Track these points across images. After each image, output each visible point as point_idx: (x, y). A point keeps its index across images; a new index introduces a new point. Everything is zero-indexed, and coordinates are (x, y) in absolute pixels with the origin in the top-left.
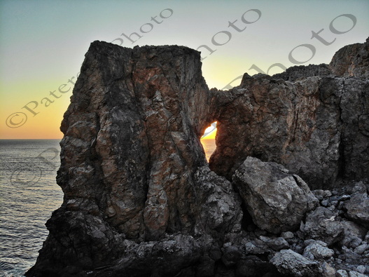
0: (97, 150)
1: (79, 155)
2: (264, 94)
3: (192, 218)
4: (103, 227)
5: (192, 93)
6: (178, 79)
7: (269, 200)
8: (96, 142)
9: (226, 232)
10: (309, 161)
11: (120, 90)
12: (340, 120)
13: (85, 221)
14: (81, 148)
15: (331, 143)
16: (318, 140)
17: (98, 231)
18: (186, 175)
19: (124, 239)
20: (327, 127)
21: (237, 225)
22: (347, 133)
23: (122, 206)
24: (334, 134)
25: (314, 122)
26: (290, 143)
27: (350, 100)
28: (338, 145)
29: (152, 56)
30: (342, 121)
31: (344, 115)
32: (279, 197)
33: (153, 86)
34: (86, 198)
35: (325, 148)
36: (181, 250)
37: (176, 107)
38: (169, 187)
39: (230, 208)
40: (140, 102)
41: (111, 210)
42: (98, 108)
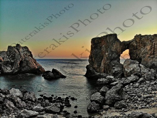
2: (140, 40)
3: (110, 71)
4: (92, 69)
5: (114, 43)
6: (107, 42)
7: (126, 69)
11: (98, 46)
17: (91, 69)
18: (107, 62)
19: (96, 72)
21: (120, 75)
23: (96, 66)
26: (150, 55)
32: (129, 69)
37: (107, 47)
38: (105, 64)
39: (119, 71)
41: (94, 66)
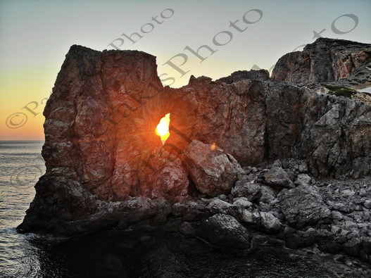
0: (76, 130)
1: (61, 133)
2: (207, 93)
3: (150, 185)
4: (81, 189)
5: (150, 88)
6: (138, 77)
7: (208, 171)
8: (75, 123)
9: (176, 195)
10: (241, 145)
11: (92, 84)
12: (265, 114)
13: (66, 184)
14: (62, 128)
15: (258, 132)
16: (248, 130)
17: (77, 192)
19: (97, 199)
20: (255, 119)
21: (184, 190)
22: (270, 125)
23: (95, 173)
24: (261, 125)
25: (245, 116)
26: (226, 131)
27: (273, 99)
28: (263, 133)
29: (117, 58)
30: (266, 115)
31: (268, 110)
33: (118, 82)
34: (67, 166)
35: (253, 135)
36: (141, 207)
38: (132, 161)
39: (179, 178)
40: (107, 93)
41: (86, 177)
42: (76, 98)
